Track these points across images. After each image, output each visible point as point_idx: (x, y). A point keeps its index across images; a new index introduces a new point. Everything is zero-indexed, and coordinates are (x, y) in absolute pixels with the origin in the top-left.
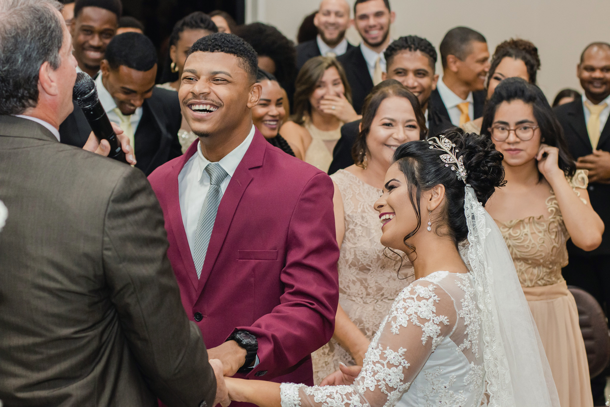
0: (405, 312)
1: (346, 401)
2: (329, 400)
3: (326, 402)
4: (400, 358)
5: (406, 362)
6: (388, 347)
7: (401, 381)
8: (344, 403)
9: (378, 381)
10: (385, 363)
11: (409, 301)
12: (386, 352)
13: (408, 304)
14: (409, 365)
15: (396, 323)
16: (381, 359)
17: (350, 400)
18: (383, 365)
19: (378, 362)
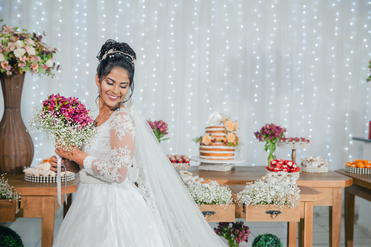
0: (122, 129)
1: (110, 171)
2: (103, 170)
3: (101, 170)
4: (127, 150)
5: (129, 151)
6: (120, 147)
7: (130, 159)
8: (109, 172)
9: (121, 163)
10: (121, 154)
11: (122, 123)
12: (119, 149)
13: (122, 125)
14: (131, 151)
15: (120, 135)
16: (118, 153)
17: (112, 172)
18: (120, 156)
19: (118, 155)
